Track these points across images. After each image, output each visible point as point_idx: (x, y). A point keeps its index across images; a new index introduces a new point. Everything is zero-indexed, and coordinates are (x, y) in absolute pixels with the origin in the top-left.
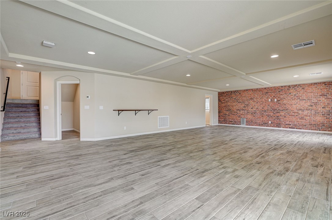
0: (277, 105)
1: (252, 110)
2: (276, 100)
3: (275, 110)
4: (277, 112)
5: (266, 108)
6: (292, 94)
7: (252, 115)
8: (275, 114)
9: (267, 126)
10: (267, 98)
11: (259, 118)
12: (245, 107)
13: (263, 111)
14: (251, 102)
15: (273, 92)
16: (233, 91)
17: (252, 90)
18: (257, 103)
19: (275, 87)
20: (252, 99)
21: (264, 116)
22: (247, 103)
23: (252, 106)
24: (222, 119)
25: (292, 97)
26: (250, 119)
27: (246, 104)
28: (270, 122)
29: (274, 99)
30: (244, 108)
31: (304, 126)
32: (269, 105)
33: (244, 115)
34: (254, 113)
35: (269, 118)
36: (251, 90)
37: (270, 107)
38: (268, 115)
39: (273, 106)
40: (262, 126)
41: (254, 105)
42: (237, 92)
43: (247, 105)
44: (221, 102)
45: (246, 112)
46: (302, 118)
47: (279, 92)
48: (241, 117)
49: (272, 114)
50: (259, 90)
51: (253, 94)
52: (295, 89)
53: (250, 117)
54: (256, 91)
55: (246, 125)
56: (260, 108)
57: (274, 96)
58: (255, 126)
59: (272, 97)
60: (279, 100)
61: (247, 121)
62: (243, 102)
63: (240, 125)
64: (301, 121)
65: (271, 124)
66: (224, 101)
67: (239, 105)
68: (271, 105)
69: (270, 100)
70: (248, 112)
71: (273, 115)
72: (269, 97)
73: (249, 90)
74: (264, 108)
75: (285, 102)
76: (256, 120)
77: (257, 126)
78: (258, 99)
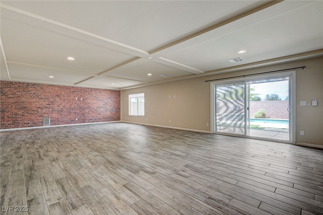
0: (83, 103)
1: (58, 108)
2: (82, 99)
3: (81, 108)
4: (83, 110)
5: (73, 106)
6: (93, 95)
7: (59, 113)
8: (81, 111)
9: (74, 123)
10: (74, 97)
11: (66, 116)
12: (49, 104)
13: (71, 109)
14: (57, 99)
15: (79, 92)
16: (31, 84)
17: (59, 86)
18: (64, 100)
19: (81, 87)
20: (59, 96)
21: (71, 113)
22: (51, 100)
23: (58, 103)
24: (8, 121)
25: (93, 97)
26: (56, 117)
27: (50, 102)
28: (77, 119)
29: (80, 98)
30: (48, 106)
31: (100, 119)
32: (76, 103)
33: (47, 113)
34: (60, 112)
35: (76, 115)
36: (57, 86)
37: (77, 105)
38: (75, 113)
39: (80, 105)
40: (69, 124)
41: (61, 103)
42: (37, 86)
43: (52, 102)
44: (7, 95)
45: (50, 110)
46: (99, 114)
47: (85, 92)
48: (44, 117)
49: (78, 111)
50: (67, 88)
51: (60, 91)
52: (95, 92)
53: (55, 115)
54: (63, 88)
55: (51, 125)
56: (67, 106)
57: (80, 96)
58: (62, 124)
59: (78, 96)
60: (84, 100)
61: (52, 120)
62: (46, 99)
63: (43, 125)
64: (99, 116)
65: (78, 120)
66: (13, 94)
67: (41, 102)
68: (78, 103)
69: (77, 99)
70: (54, 110)
71: (79, 113)
72: (76, 95)
73: (54, 86)
74: (71, 106)
75: (89, 101)
76: (63, 119)
77: (64, 124)
78: (65, 96)
